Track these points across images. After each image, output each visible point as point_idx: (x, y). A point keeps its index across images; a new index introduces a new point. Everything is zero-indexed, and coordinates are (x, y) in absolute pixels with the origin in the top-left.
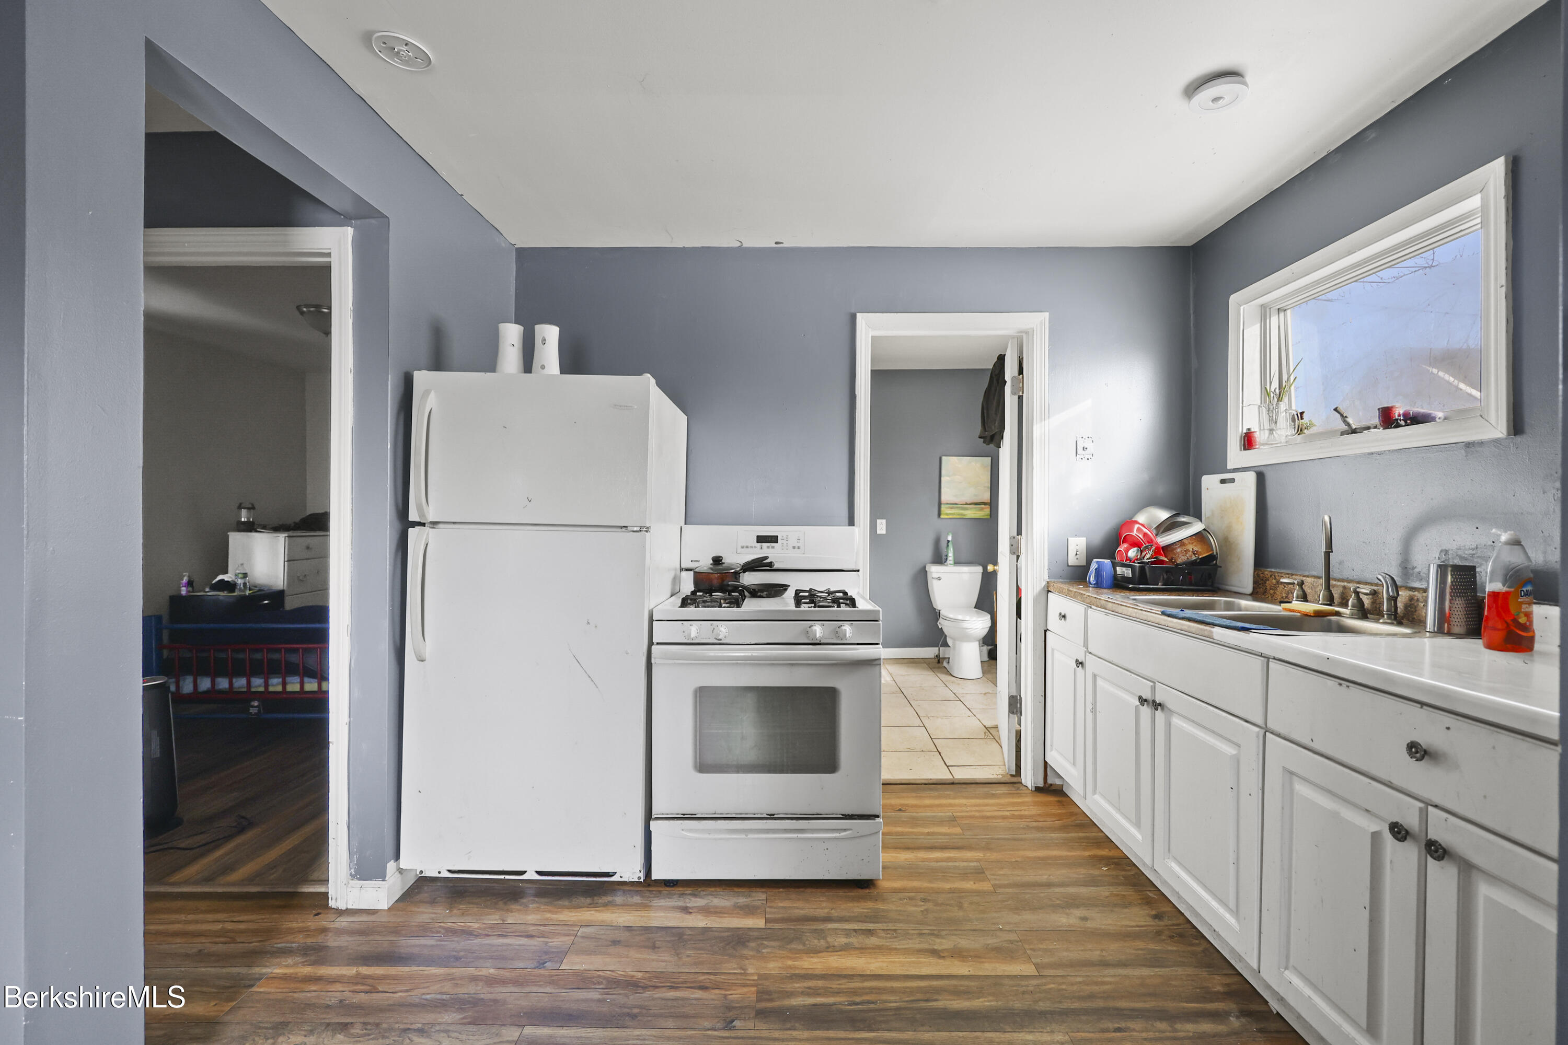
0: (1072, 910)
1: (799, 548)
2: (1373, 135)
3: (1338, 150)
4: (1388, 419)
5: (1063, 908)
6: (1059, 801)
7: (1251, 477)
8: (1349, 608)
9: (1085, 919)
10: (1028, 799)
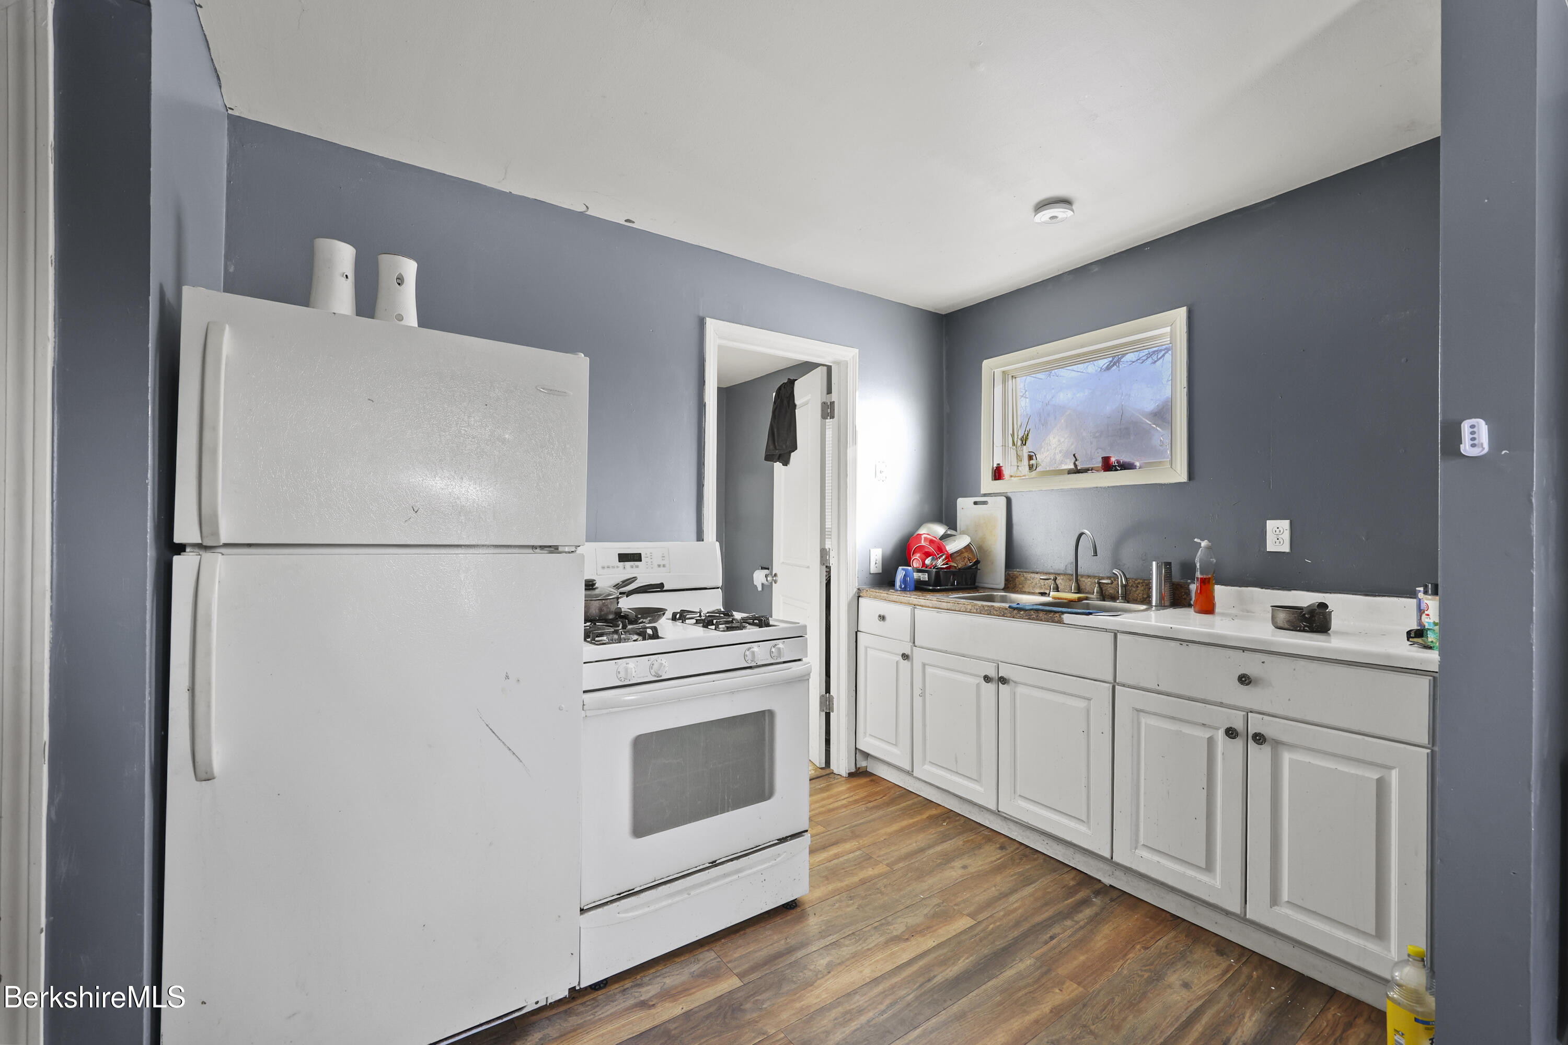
0: (952, 864)
1: (664, 566)
2: (1096, 269)
3: (1070, 272)
4: (1107, 466)
5: (945, 864)
6: (871, 781)
7: (1003, 501)
8: (1095, 594)
9: (964, 867)
10: (843, 788)
